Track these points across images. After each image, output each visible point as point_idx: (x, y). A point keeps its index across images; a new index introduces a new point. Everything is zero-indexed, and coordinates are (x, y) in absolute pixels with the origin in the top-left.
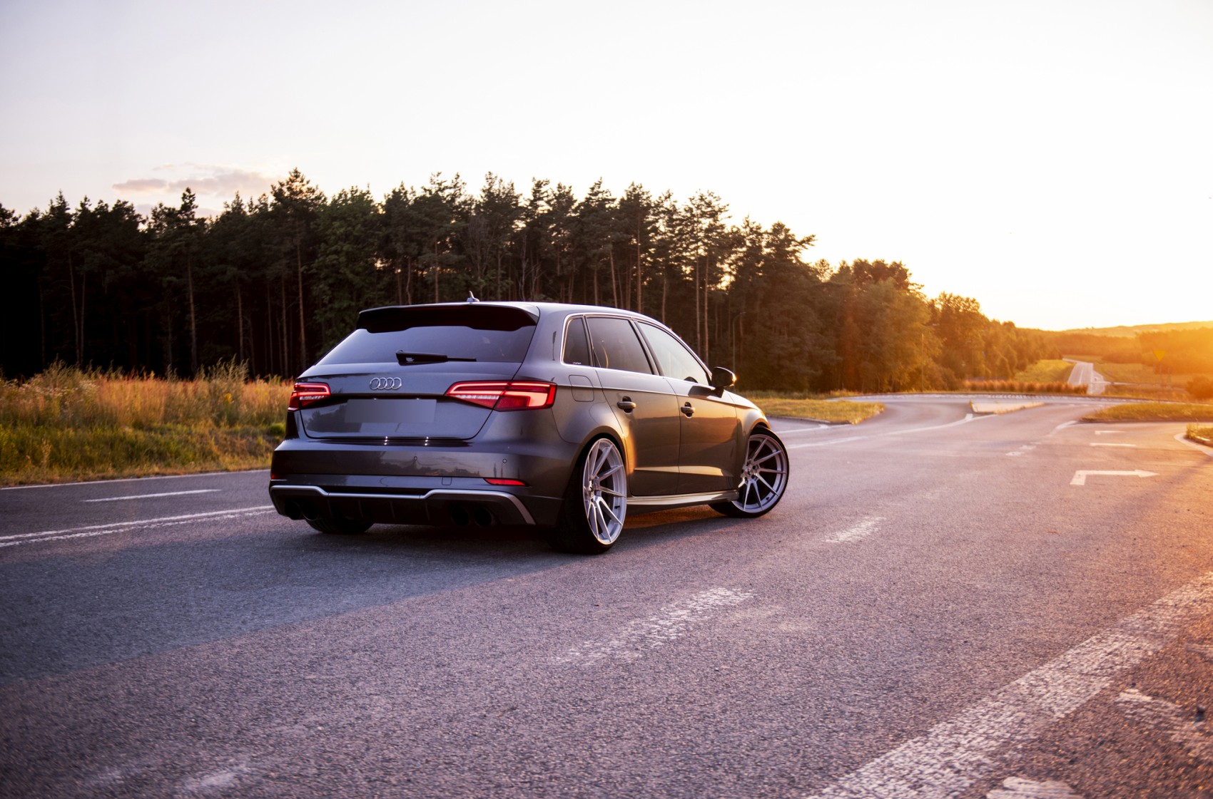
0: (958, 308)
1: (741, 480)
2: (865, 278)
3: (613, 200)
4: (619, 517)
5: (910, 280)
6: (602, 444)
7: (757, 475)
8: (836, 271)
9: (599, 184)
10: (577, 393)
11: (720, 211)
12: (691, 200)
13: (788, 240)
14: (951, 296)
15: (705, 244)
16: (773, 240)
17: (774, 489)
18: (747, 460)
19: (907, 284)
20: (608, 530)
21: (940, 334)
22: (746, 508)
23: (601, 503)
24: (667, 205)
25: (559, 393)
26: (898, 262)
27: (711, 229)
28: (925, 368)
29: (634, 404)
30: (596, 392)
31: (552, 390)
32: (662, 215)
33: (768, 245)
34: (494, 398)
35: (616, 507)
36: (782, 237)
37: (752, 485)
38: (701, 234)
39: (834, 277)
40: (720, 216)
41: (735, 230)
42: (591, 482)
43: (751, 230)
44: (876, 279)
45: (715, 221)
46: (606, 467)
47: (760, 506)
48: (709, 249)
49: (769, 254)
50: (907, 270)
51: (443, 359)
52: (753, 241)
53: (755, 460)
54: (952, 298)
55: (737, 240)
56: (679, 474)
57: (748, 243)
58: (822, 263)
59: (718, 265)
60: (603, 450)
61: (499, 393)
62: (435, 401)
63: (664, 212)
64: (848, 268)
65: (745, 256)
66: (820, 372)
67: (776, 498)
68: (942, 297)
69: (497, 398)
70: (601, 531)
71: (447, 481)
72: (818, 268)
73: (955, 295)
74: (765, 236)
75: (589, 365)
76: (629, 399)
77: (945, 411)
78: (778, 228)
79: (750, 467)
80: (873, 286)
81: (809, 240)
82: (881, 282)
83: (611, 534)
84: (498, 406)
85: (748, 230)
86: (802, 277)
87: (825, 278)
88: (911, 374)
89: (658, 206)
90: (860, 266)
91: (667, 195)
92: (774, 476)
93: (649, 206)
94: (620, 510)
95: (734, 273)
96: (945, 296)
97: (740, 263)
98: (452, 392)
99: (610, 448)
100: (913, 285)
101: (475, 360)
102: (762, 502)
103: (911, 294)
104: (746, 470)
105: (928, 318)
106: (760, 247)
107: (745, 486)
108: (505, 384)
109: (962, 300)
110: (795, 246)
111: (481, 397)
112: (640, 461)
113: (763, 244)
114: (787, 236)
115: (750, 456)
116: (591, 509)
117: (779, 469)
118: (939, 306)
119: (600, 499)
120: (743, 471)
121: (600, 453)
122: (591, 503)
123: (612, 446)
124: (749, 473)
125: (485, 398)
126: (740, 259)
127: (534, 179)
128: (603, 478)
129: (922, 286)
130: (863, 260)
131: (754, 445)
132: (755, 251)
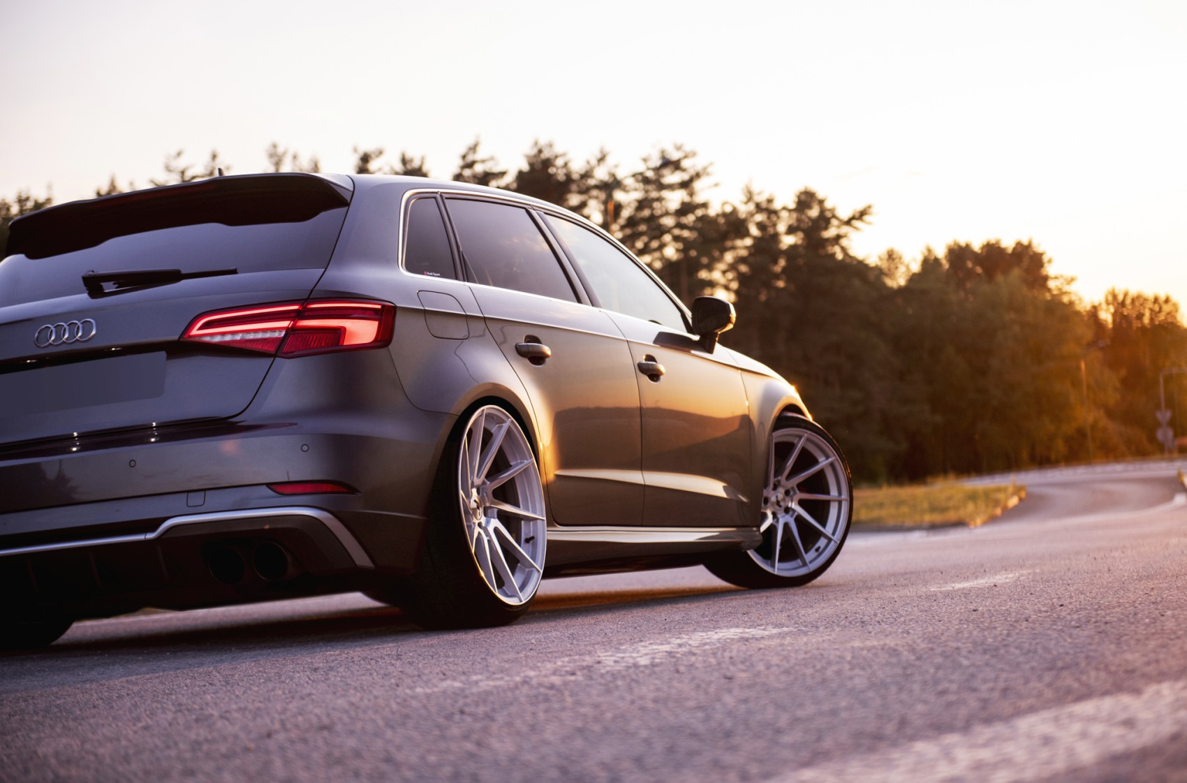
0: (1140, 316)
1: (764, 517)
2: (970, 274)
3: (503, 174)
4: (534, 558)
5: (1050, 270)
6: (489, 417)
7: (794, 505)
8: (916, 268)
9: (473, 149)
10: (435, 323)
11: (698, 175)
12: (645, 160)
13: (824, 220)
14: (1126, 295)
15: (676, 239)
16: (799, 220)
17: (828, 530)
18: (772, 480)
19: (1046, 278)
20: (515, 581)
21: (1113, 365)
22: (779, 569)
23: (496, 530)
24: (601, 174)
25: (400, 321)
26: (1025, 242)
27: (686, 209)
28: (1094, 427)
29: (547, 350)
30: (473, 324)
31: (386, 315)
32: (595, 193)
33: (791, 230)
34: (276, 335)
35: (527, 541)
36: (814, 212)
37: (786, 526)
38: (668, 221)
39: (913, 278)
40: (697, 185)
41: (728, 209)
42: (474, 491)
43: (758, 206)
44: (990, 274)
45: (691, 194)
46: (500, 464)
47: (805, 564)
48: (687, 246)
49: (793, 247)
50: (1041, 255)
51: (173, 276)
52: (761, 226)
53: (789, 477)
54: (1128, 301)
55: (734, 225)
56: (645, 487)
57: (754, 231)
58: (891, 256)
59: (703, 274)
60: (493, 430)
61: (285, 324)
62: (163, 354)
63: (596, 187)
64: (937, 260)
65: (750, 254)
66: (904, 446)
67: (832, 547)
68: (1110, 298)
69: (283, 334)
70: (501, 583)
71: (196, 499)
72: (884, 265)
73: (1133, 292)
74: (784, 214)
75: (457, 278)
76: (536, 340)
77: (1136, 491)
78: (806, 200)
79: (780, 493)
80: (985, 288)
81: (861, 215)
82: (1000, 278)
83: (522, 588)
84: (285, 348)
85: (751, 207)
86: (857, 283)
87: (899, 280)
88: (1068, 440)
89: (587, 175)
90: (959, 254)
91: (599, 156)
92: (825, 505)
93: (569, 179)
94: (535, 546)
95: (735, 285)
96: (1115, 296)
97: (743, 268)
98: (195, 332)
99: (505, 426)
100: (1056, 278)
101: (234, 272)
102: (809, 556)
103: (1053, 296)
104: (773, 499)
105: (1089, 335)
106: (775, 237)
107: (772, 529)
108: (296, 307)
109: (1146, 300)
110: (838, 227)
111: (251, 336)
112: (567, 457)
113: (782, 228)
114: (822, 211)
115: (778, 472)
116: (479, 539)
117: (834, 492)
118: (1106, 316)
119: (495, 523)
120: (766, 501)
121: (488, 436)
122: (477, 530)
123: (510, 421)
124: (778, 503)
125: (260, 336)
126: (741, 260)
127: (355, 150)
128: (497, 483)
129: (1072, 280)
130: (963, 244)
131: (783, 450)
132: (767, 245)
